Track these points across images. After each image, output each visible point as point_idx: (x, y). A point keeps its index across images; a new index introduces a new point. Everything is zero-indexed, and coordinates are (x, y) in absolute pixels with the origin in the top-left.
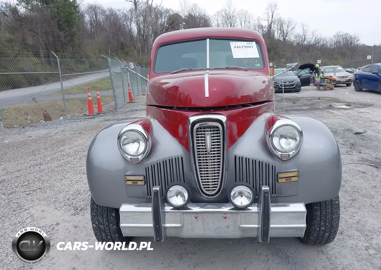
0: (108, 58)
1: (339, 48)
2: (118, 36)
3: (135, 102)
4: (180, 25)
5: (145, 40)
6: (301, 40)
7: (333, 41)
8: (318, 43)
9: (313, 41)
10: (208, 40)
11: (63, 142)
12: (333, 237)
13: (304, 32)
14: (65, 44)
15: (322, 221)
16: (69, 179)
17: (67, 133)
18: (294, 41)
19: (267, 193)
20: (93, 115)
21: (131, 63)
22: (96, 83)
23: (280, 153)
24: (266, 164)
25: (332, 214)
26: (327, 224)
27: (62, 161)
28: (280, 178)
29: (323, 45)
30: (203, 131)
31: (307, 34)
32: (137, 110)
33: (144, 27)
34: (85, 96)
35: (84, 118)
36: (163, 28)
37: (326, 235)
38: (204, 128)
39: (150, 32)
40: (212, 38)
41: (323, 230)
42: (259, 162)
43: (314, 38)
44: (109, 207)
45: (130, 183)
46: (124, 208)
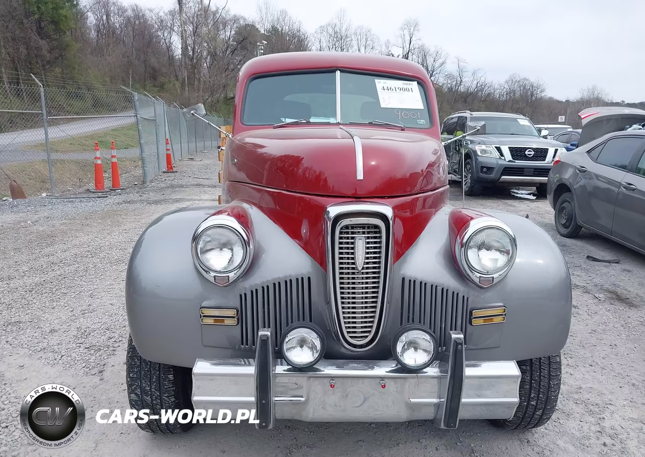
0: (133, 93)
1: (513, 100)
2: (146, 56)
3: (176, 172)
4: (258, 44)
5: (195, 65)
6: (454, 83)
7: (505, 89)
8: (482, 90)
9: (474, 86)
10: (338, 73)
11: (50, 238)
12: (548, 417)
13: (460, 70)
14: (48, 62)
15: (533, 391)
16: (67, 308)
17: (57, 223)
18: (444, 84)
19: (461, 344)
20: (103, 192)
21: (200, 104)
22: (106, 134)
23: (479, 275)
24: (453, 292)
25: (550, 379)
26: (541, 396)
27: (51, 274)
28: (475, 318)
29: (489, 94)
30: (350, 233)
31: (465, 74)
32: (182, 186)
33: (194, 44)
34: (88, 156)
35: (85, 196)
36: (227, 48)
37: (538, 413)
38: (352, 228)
39: (205, 54)
40: (345, 70)
41: (533, 405)
42: (443, 289)
43: (475, 82)
44: (163, 364)
45: (210, 321)
46: (201, 367)
